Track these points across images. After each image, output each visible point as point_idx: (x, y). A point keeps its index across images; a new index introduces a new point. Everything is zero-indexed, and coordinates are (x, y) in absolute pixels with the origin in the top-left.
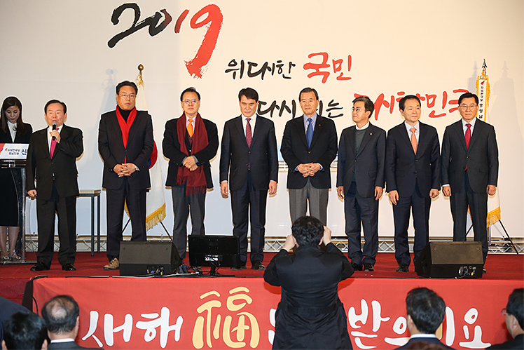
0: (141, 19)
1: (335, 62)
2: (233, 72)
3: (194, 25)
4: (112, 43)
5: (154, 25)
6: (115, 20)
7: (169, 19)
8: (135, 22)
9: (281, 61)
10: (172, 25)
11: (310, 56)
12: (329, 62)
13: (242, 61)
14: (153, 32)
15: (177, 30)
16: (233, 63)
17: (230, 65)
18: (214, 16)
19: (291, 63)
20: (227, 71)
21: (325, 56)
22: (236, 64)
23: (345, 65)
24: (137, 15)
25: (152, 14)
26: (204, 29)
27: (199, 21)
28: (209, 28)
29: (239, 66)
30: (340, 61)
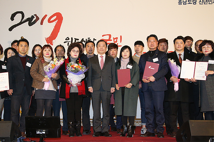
0: (25, 18)
1: (114, 39)
2: (68, 42)
3: (49, 21)
4: (11, 29)
5: (31, 21)
6: (12, 18)
7: (38, 18)
8: (22, 20)
9: (90, 38)
10: (39, 22)
11: (103, 36)
12: (112, 39)
13: (72, 38)
14: (30, 24)
15: (42, 23)
16: (67, 39)
17: (66, 40)
18: (59, 17)
19: (94, 39)
20: (65, 42)
21: (110, 36)
22: (69, 39)
23: (119, 40)
24: (23, 17)
25: (30, 16)
26: (54, 24)
27: (52, 19)
28: (57, 23)
29: (70, 40)
30: (117, 38)
